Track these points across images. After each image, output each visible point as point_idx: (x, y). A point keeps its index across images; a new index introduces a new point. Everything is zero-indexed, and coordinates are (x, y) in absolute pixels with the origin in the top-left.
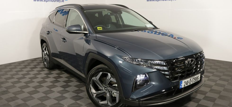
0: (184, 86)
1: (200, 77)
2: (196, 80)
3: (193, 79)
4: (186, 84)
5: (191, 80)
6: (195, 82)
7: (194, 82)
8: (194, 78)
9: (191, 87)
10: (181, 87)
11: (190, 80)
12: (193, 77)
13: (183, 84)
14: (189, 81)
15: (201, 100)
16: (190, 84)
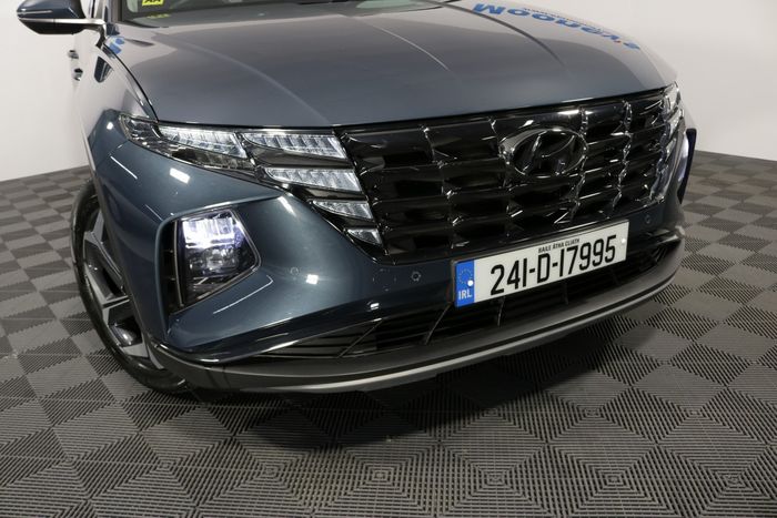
0: (494, 292)
1: (624, 241)
2: (594, 258)
3: (569, 256)
4: (509, 282)
5: (547, 256)
6: (581, 268)
7: (577, 271)
8: (576, 248)
9: (567, 300)
10: (463, 295)
11: (540, 257)
12: (566, 241)
13: (483, 279)
14: (532, 264)
15: (656, 365)
16: (539, 280)
